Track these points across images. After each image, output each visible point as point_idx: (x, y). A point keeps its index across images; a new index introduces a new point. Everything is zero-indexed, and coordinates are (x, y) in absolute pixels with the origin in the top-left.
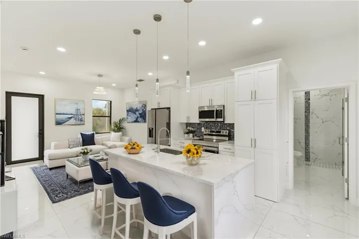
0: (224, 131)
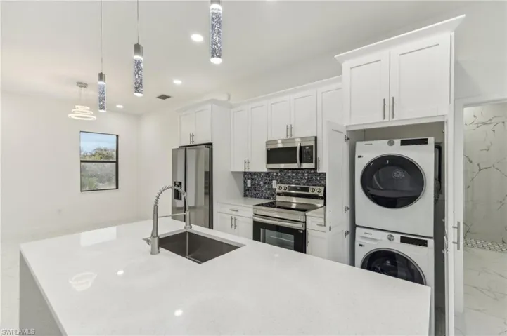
0: (316, 188)
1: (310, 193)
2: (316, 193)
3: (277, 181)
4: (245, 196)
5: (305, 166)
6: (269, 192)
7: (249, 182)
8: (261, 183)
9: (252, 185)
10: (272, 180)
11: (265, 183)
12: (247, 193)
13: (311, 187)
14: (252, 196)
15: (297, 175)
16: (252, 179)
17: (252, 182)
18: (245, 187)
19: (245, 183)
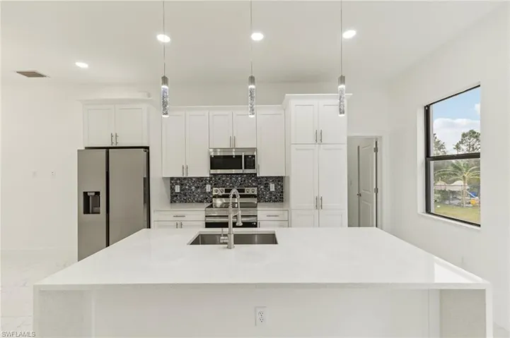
1: (246, 193)
2: (250, 193)
3: (211, 184)
4: (172, 201)
5: (248, 171)
6: (202, 196)
7: (177, 189)
8: (193, 188)
9: (181, 190)
10: (205, 184)
11: (197, 188)
12: (175, 198)
13: (246, 188)
14: (181, 202)
15: (231, 178)
16: (182, 185)
17: (181, 188)
18: (172, 193)
19: (172, 189)
